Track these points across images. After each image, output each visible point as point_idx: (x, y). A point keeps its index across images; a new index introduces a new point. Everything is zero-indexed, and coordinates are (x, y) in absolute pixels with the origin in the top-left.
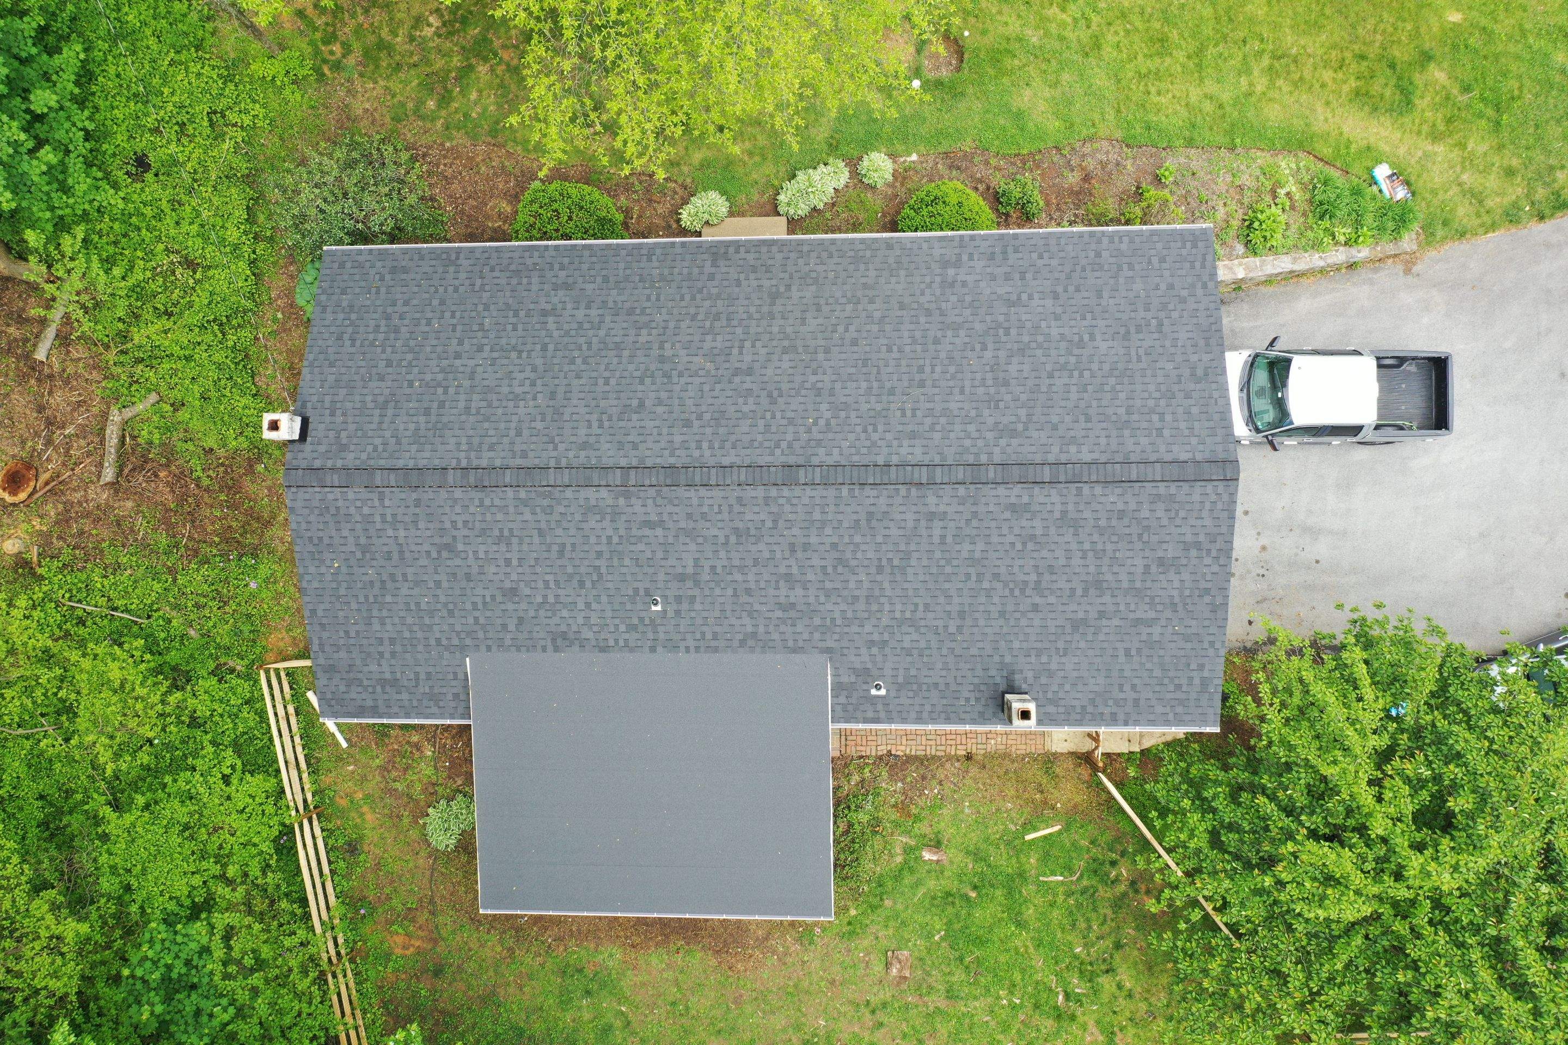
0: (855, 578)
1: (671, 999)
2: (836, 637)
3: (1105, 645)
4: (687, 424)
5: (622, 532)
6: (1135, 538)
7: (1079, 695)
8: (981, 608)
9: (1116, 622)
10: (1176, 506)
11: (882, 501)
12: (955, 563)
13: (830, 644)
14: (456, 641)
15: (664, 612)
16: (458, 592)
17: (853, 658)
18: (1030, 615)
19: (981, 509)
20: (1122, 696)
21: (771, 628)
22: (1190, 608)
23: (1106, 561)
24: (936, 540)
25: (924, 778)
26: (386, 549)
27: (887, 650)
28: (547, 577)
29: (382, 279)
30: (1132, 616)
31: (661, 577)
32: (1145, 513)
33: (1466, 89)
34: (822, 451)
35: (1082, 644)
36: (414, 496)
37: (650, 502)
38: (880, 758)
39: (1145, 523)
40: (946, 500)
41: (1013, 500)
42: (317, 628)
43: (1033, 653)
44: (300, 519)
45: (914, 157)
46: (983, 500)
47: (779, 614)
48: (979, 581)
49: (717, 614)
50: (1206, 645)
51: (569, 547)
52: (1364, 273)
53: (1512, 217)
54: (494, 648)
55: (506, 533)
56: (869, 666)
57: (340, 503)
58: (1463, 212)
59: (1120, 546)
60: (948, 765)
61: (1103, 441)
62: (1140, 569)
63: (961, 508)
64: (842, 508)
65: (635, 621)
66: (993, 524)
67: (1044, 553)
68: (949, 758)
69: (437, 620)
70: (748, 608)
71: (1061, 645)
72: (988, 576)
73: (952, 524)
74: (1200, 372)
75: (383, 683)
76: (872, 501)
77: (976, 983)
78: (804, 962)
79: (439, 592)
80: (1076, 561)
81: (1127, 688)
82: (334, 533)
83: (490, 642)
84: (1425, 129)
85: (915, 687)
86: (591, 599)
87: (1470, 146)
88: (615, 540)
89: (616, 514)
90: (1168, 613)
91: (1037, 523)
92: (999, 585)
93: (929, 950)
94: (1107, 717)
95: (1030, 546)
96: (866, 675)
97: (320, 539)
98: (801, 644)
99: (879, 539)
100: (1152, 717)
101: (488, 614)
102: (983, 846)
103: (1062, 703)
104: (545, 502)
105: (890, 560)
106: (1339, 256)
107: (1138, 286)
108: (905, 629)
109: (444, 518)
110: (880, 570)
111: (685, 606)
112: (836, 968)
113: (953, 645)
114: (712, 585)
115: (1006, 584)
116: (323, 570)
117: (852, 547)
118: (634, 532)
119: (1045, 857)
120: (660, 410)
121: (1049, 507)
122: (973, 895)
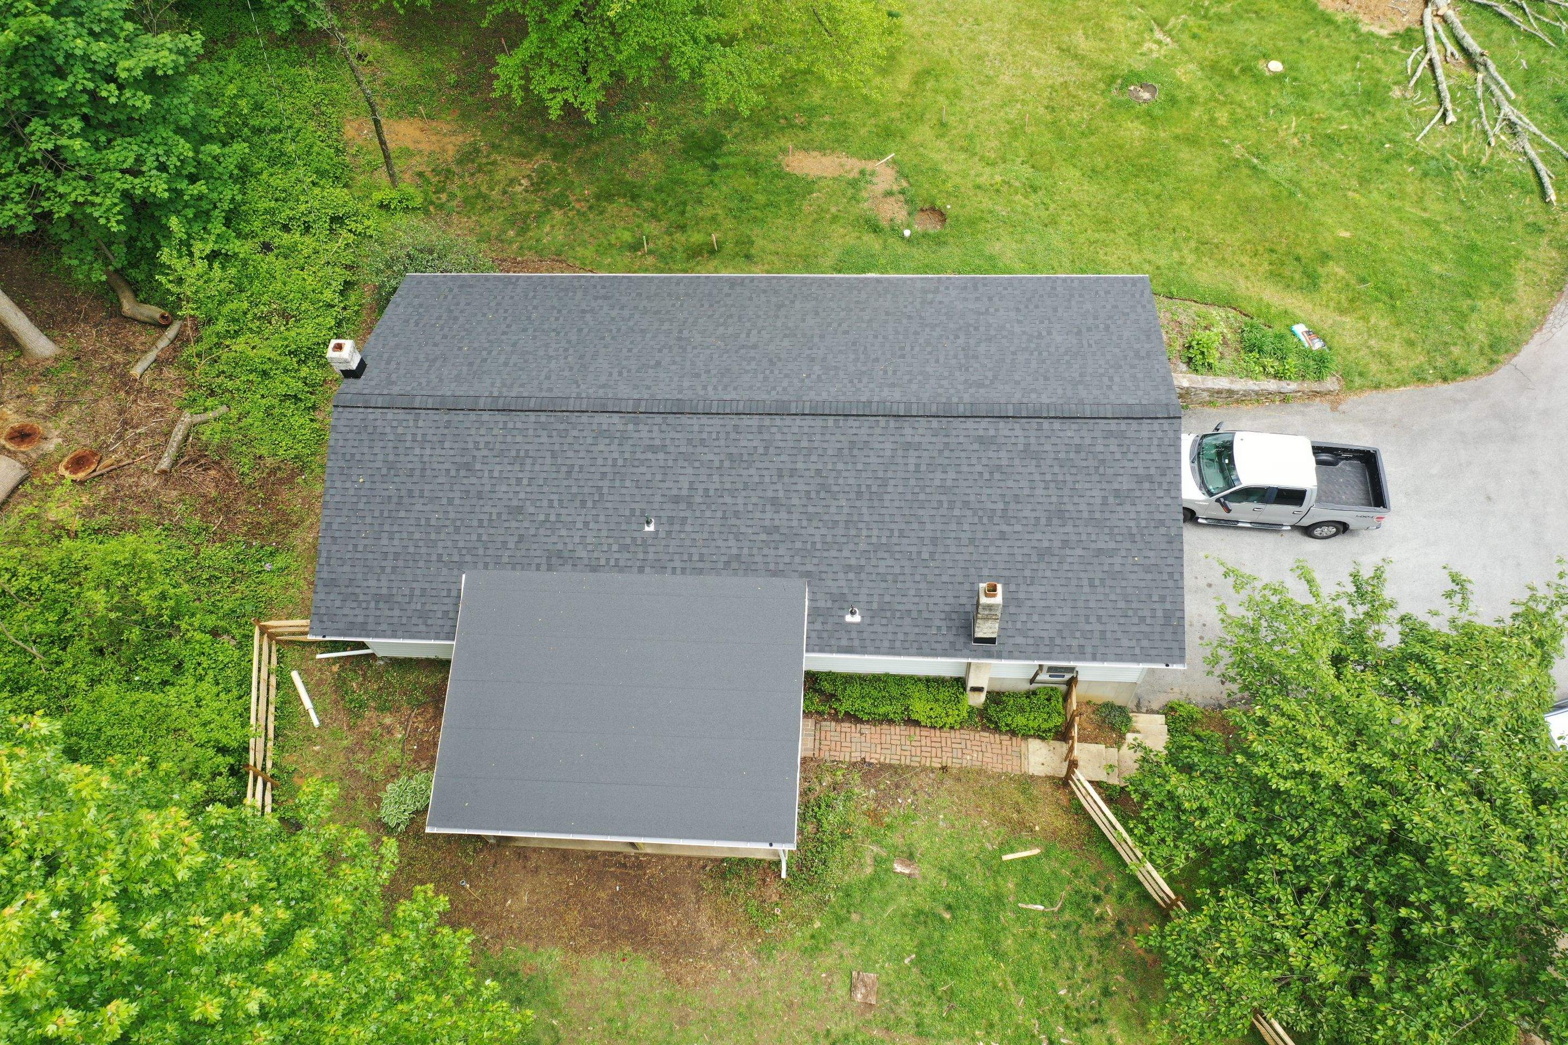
0: (836, 503)
2: (815, 561)
3: (1070, 575)
4: (698, 376)
5: (627, 455)
6: (1092, 471)
7: (1048, 626)
8: (953, 535)
9: (1079, 552)
10: (1127, 442)
11: (864, 431)
12: (928, 490)
13: (809, 568)
14: (456, 558)
15: (657, 532)
16: (468, 509)
17: (830, 583)
18: (998, 543)
19: (952, 440)
20: (1088, 627)
21: (755, 551)
22: (1147, 538)
24: (912, 468)
25: (897, 786)
26: (410, 466)
27: (863, 576)
28: (553, 497)
29: (451, 290)
30: (1093, 546)
31: (658, 498)
32: (1100, 448)
33: (1363, 281)
34: (812, 393)
35: (1048, 573)
36: (446, 418)
37: (656, 428)
38: (854, 764)
39: (1101, 457)
40: (921, 431)
41: (981, 433)
42: (329, 540)
44: (339, 436)
46: (954, 432)
47: (764, 537)
48: (950, 508)
49: (706, 536)
50: (1165, 577)
51: (577, 469)
52: (1296, 406)
53: (1420, 378)
54: (491, 566)
55: (522, 454)
56: (846, 591)
57: (378, 423)
58: (1375, 367)
59: (1078, 477)
60: (922, 776)
62: (1098, 501)
63: (934, 439)
64: (827, 437)
65: (628, 541)
66: (963, 455)
67: (1010, 483)
68: (924, 769)
69: (442, 536)
70: (734, 530)
71: (1027, 573)
72: (959, 504)
73: (926, 454)
75: (378, 598)
76: (852, 431)
77: (949, 1019)
78: (760, 979)
79: (450, 509)
81: (1093, 619)
82: (366, 450)
83: (488, 559)
84: (1332, 304)
85: (888, 614)
86: (589, 518)
87: (1373, 321)
88: (620, 462)
89: (624, 438)
90: (1127, 544)
91: (1003, 454)
92: (969, 513)
93: (897, 972)
94: (1075, 649)
95: (997, 476)
96: (844, 602)
97: (353, 455)
98: (781, 567)
99: (860, 466)
100: (1119, 651)
101: (492, 531)
102: (957, 864)
103: (1031, 633)
104: (562, 427)
105: (869, 486)
106: (1272, 385)
108: (881, 554)
109: (469, 439)
110: (859, 493)
111: (677, 527)
112: (795, 990)
113: (926, 571)
114: (704, 507)
115: (975, 511)
116: (348, 485)
117: (834, 474)
118: (638, 456)
119: (1024, 882)
120: (673, 367)
121: (1013, 440)
122: (947, 916)
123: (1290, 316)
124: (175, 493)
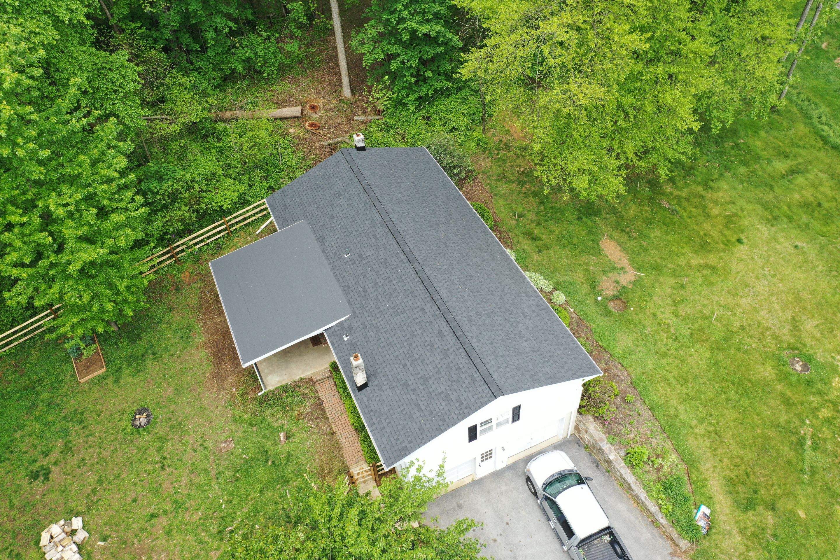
0: (387, 303)
1: (187, 367)
2: (361, 312)
3: (402, 400)
4: (417, 234)
5: (368, 232)
6: (452, 380)
7: (376, 406)
8: (395, 348)
9: (414, 397)
10: (473, 385)
11: (420, 292)
12: (409, 329)
13: (357, 311)
14: (308, 214)
15: (346, 259)
16: (326, 205)
17: (355, 321)
18: (401, 366)
19: (434, 323)
20: (383, 421)
22: (434, 419)
23: (437, 376)
24: (414, 317)
25: (317, 418)
26: (332, 181)
27: (363, 330)
28: (342, 224)
30: (419, 402)
31: (358, 251)
32: (463, 376)
33: (775, 537)
34: (429, 268)
35: (398, 392)
36: (353, 178)
37: (383, 232)
39: (460, 379)
40: (431, 310)
41: (443, 330)
43: (386, 377)
44: (331, 159)
45: (572, 310)
46: (438, 321)
47: (361, 290)
48: (406, 341)
49: (352, 273)
50: (421, 437)
51: (356, 222)
54: (310, 224)
55: (352, 205)
56: (354, 328)
57: (341, 164)
59: (446, 377)
60: (326, 426)
61: (484, 349)
62: (440, 390)
63: (431, 317)
64: (411, 283)
65: (338, 253)
66: (430, 330)
67: (428, 354)
68: (330, 425)
69: (313, 206)
70: (359, 280)
71: (394, 384)
72: (409, 342)
73: (423, 318)
75: (285, 205)
76: (418, 289)
77: (227, 483)
78: (217, 408)
79: (323, 201)
80: (431, 367)
81: (387, 421)
82: (331, 168)
83: (312, 222)
84: (741, 524)
85: (353, 348)
86: (340, 238)
87: (752, 554)
88: (365, 231)
89: (374, 226)
90: (427, 414)
91: (439, 344)
92: (407, 348)
93: (238, 455)
94: (372, 422)
95: (429, 347)
96: (350, 329)
97: (327, 166)
98: (352, 303)
99: (405, 300)
100: (379, 439)
101: (322, 216)
102: (294, 457)
103: (370, 402)
104: (368, 208)
105: (399, 308)
106: (653, 507)
107: (559, 352)
108: (374, 330)
109: (350, 188)
110: (394, 308)
111: (350, 263)
112: (218, 421)
113: (376, 349)
114: (362, 265)
115: (409, 350)
116: (317, 172)
117: (397, 295)
118: (370, 235)
120: (418, 226)
121: (447, 343)
122: (270, 463)
123: (709, 501)
124: (318, 152)
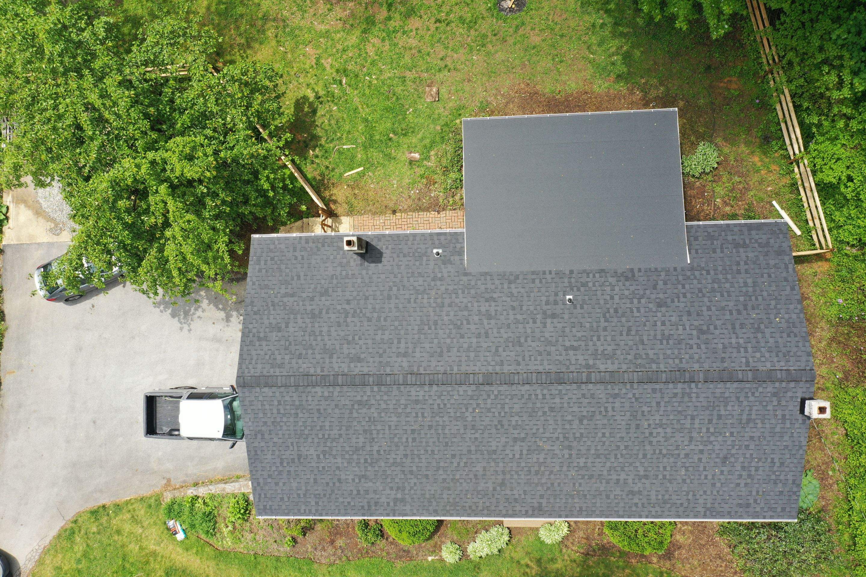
0: (450, 318)
1: (563, 64)
2: (462, 283)
3: (311, 282)
4: (552, 409)
5: (591, 343)
6: (293, 343)
8: (378, 301)
9: (304, 295)
10: (270, 361)
11: (434, 364)
12: (393, 328)
13: (465, 279)
14: (697, 273)
15: (564, 295)
16: (695, 304)
17: (452, 270)
18: (351, 298)
19: (377, 359)
20: (303, 253)
21: (500, 287)
22: (264, 304)
23: (309, 330)
24: (403, 341)
25: (419, 199)
26: (744, 330)
27: (432, 275)
28: (638, 314)
30: (296, 299)
31: (566, 316)
32: (287, 357)
34: (470, 393)
35: (323, 282)
36: (725, 365)
37: (573, 362)
38: (444, 210)
39: (287, 352)
40: (397, 365)
41: (359, 365)
42: (790, 279)
43: (350, 276)
44: (803, 349)
45: (430, 559)
46: (376, 365)
47: (495, 296)
48: (379, 317)
49: (532, 295)
50: (257, 283)
51: (624, 333)
53: (118, 507)
54: (672, 269)
55: (665, 342)
56: (443, 266)
57: (776, 359)
58: (141, 513)
59: (301, 339)
60: (406, 207)
61: (310, 398)
62: (291, 325)
63: (389, 359)
64: (457, 359)
65: (582, 289)
66: (371, 350)
68: (405, 211)
69: (709, 286)
70: (514, 299)
71: (335, 281)
72: (374, 320)
73: (394, 350)
74: (259, 436)
75: (745, 246)
76: (440, 364)
77: (389, 86)
78: (486, 91)
79: (708, 304)
80: (325, 329)
81: (300, 258)
82: (780, 340)
83: (675, 273)
84: (159, 559)
85: (417, 254)
86: (610, 302)
88: (595, 339)
89: (595, 354)
90: (276, 300)
91: (346, 351)
92: (368, 315)
93: (415, 102)
94: (310, 241)
95: (350, 338)
96: (445, 261)
97: (789, 336)
98: (483, 278)
99: (436, 341)
100: (287, 242)
101: (676, 291)
102: (386, 163)
103: (335, 248)
104: (639, 361)
105: (430, 329)
106: (202, 491)
107: (294, 485)
108: (421, 288)
109: (705, 351)
110: (436, 323)
111: (552, 299)
112: (467, 89)
113: (394, 280)
114: (535, 312)
115: (364, 315)
116: (786, 316)
117: (452, 336)
118: (583, 344)
119: (353, 158)
120: (569, 418)
121: (339, 360)
122: (391, 135)
123: (186, 546)
